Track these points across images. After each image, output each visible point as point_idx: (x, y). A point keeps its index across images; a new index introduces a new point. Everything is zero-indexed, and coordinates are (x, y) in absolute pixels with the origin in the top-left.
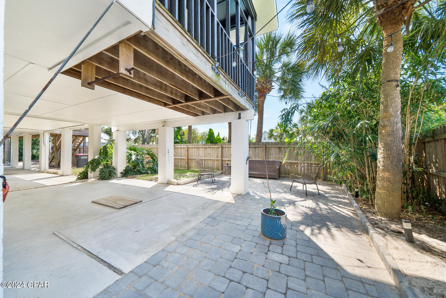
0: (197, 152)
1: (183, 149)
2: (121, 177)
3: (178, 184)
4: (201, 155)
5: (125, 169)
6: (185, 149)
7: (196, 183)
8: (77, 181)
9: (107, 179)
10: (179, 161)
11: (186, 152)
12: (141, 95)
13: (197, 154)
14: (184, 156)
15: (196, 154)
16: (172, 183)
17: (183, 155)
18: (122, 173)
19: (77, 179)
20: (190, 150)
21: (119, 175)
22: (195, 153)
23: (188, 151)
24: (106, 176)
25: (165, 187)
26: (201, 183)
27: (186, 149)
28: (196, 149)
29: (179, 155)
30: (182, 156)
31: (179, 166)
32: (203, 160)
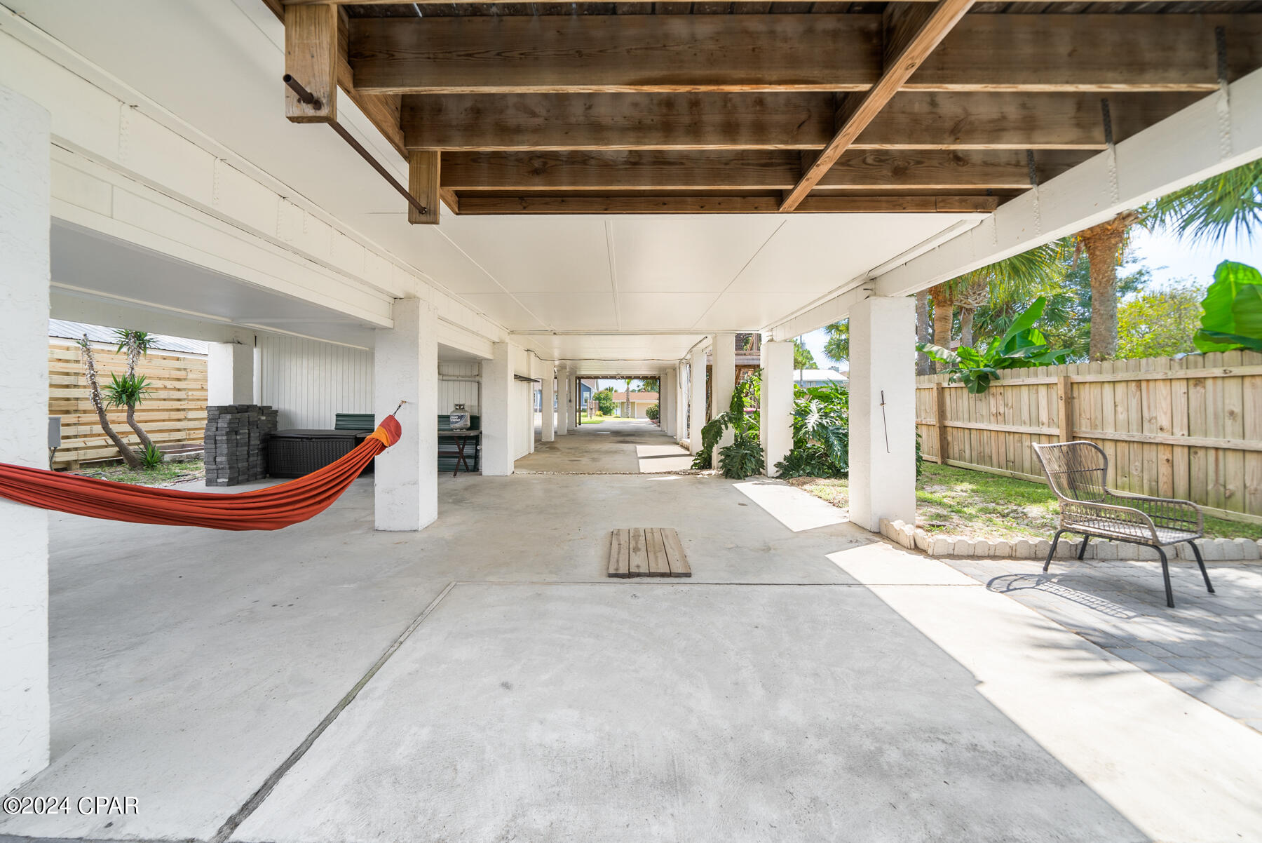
0: (1134, 403)
1: (1043, 390)
2: (777, 478)
3: (917, 548)
4: (1164, 421)
5: (788, 453)
6: (1053, 392)
7: (1036, 568)
8: (693, 471)
9: (736, 477)
10: (1027, 443)
11: (1062, 404)
12: (666, 199)
13: (1134, 416)
14: (1051, 422)
15: (1122, 417)
16: (894, 536)
17: (1044, 417)
18: (778, 465)
19: (692, 466)
20: (1086, 398)
21: (771, 470)
22: (1119, 409)
23: (1069, 401)
24: (733, 467)
25: (851, 545)
26: (1065, 581)
27: (1061, 390)
28: (1121, 388)
29: (1025, 416)
30: (1039, 423)
31: (1027, 465)
32: (1177, 451)
